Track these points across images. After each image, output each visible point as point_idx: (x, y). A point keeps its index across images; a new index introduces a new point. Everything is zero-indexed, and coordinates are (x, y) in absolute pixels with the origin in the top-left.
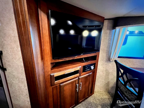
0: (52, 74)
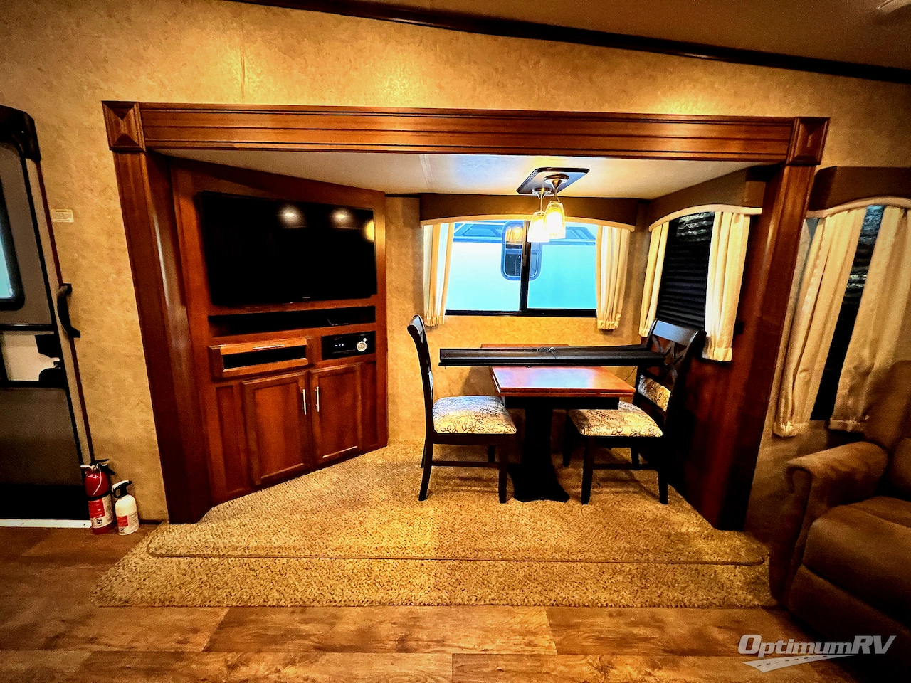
0: (214, 348)
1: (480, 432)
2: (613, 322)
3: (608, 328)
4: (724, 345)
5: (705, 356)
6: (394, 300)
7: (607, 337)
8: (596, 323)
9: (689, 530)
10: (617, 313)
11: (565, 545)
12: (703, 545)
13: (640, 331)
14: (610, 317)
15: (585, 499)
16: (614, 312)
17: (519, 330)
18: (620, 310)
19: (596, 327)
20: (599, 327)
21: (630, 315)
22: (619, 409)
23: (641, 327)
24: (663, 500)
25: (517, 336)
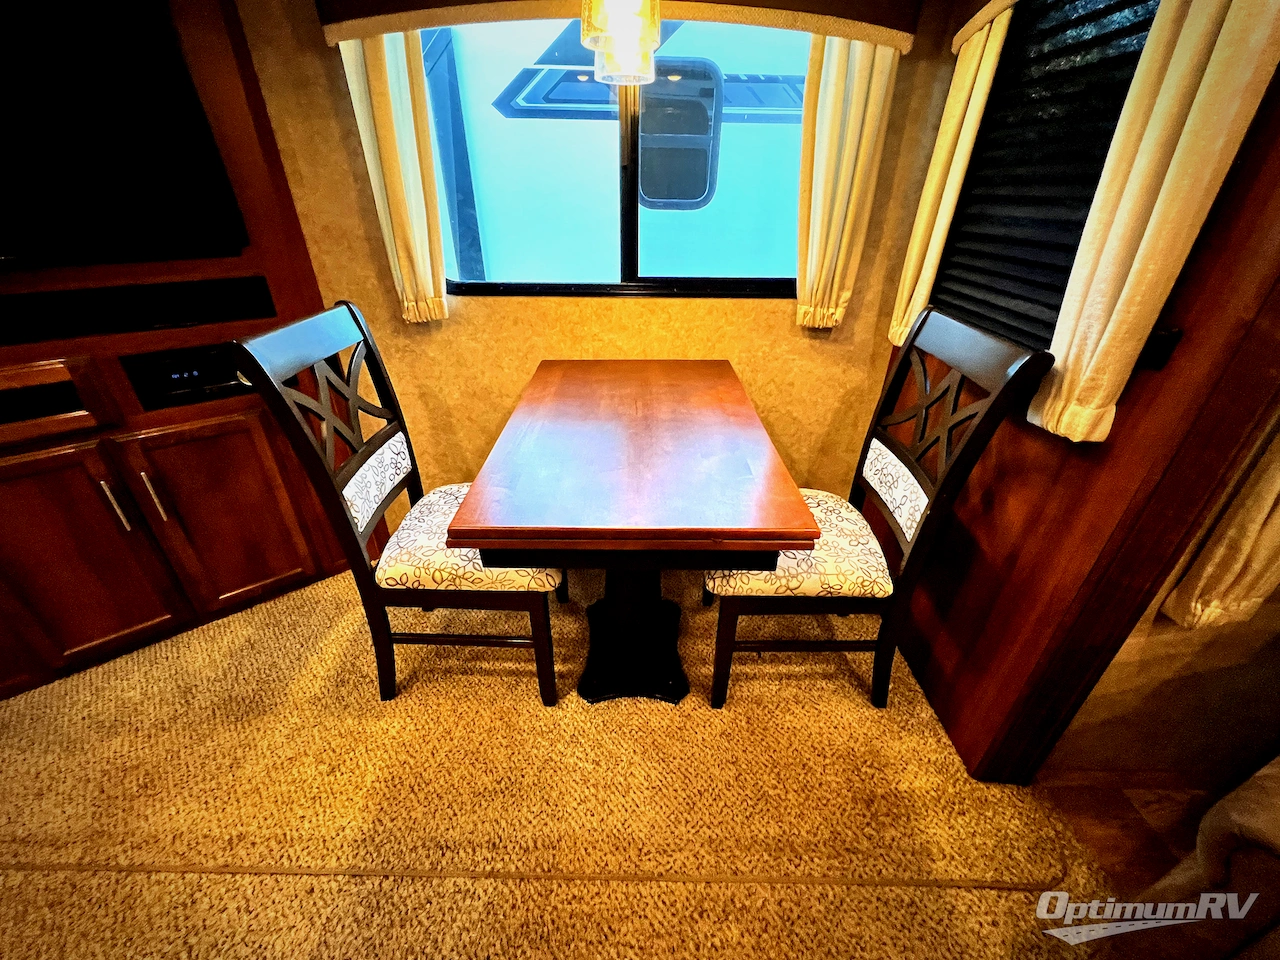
1: (475, 588)
2: (832, 310)
3: (819, 323)
4: (1097, 401)
5: (1033, 418)
6: (328, 260)
7: (817, 343)
8: (795, 314)
9: (917, 784)
10: (842, 288)
11: (639, 829)
12: (937, 831)
13: (891, 331)
14: (826, 296)
15: (717, 697)
16: (836, 286)
17: (624, 328)
18: (850, 282)
19: (794, 322)
20: (798, 323)
21: (872, 295)
22: (778, 571)
23: (894, 323)
24: (878, 696)
25: (619, 343)
